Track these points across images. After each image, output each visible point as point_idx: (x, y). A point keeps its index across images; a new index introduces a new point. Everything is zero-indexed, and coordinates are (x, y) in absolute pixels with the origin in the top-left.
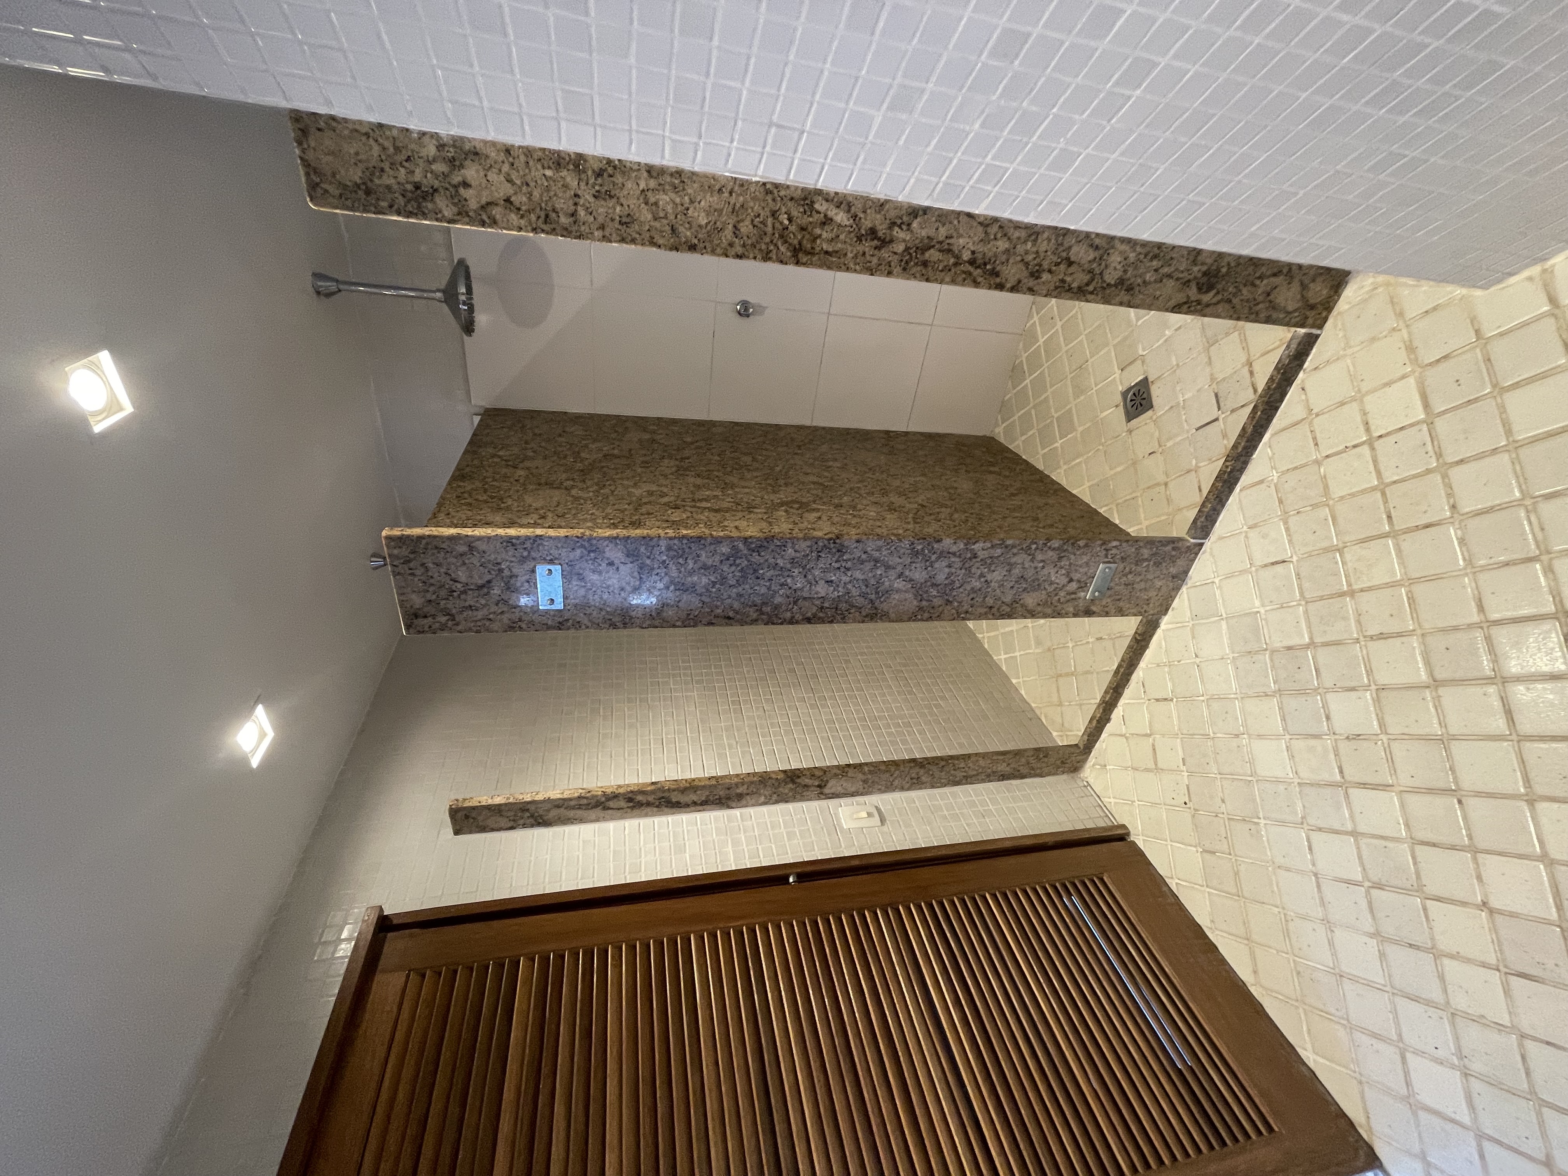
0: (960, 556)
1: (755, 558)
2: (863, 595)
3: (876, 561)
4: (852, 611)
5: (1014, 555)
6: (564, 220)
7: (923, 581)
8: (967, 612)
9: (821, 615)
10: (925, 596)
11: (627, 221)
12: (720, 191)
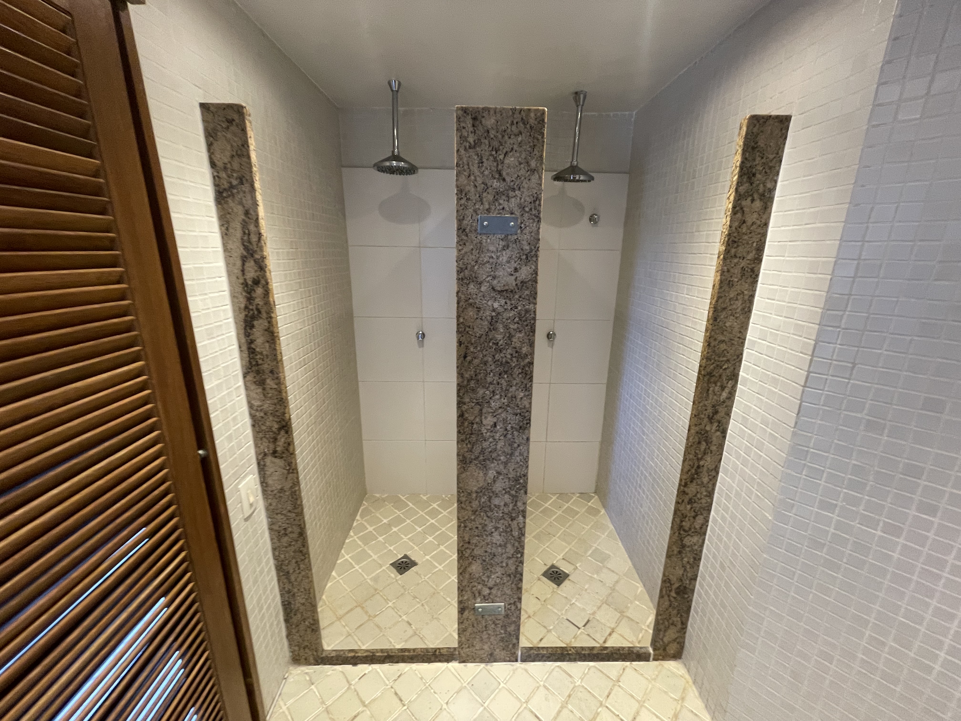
0: (513, 509)
1: (517, 371)
2: (482, 452)
3: (512, 454)
4: (469, 446)
5: (513, 545)
6: (733, 251)
7: (494, 490)
8: (465, 527)
9: (466, 424)
10: (481, 494)
11: (730, 284)
12: (740, 332)
